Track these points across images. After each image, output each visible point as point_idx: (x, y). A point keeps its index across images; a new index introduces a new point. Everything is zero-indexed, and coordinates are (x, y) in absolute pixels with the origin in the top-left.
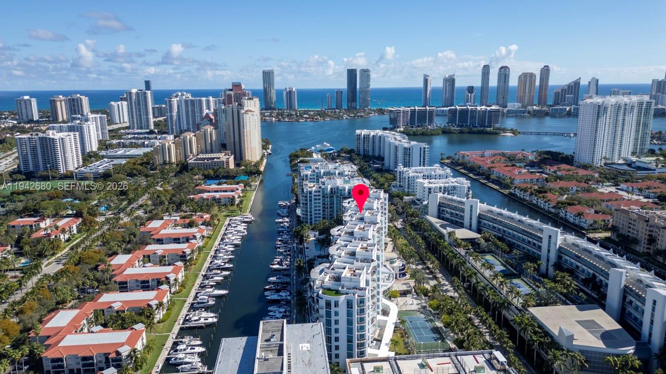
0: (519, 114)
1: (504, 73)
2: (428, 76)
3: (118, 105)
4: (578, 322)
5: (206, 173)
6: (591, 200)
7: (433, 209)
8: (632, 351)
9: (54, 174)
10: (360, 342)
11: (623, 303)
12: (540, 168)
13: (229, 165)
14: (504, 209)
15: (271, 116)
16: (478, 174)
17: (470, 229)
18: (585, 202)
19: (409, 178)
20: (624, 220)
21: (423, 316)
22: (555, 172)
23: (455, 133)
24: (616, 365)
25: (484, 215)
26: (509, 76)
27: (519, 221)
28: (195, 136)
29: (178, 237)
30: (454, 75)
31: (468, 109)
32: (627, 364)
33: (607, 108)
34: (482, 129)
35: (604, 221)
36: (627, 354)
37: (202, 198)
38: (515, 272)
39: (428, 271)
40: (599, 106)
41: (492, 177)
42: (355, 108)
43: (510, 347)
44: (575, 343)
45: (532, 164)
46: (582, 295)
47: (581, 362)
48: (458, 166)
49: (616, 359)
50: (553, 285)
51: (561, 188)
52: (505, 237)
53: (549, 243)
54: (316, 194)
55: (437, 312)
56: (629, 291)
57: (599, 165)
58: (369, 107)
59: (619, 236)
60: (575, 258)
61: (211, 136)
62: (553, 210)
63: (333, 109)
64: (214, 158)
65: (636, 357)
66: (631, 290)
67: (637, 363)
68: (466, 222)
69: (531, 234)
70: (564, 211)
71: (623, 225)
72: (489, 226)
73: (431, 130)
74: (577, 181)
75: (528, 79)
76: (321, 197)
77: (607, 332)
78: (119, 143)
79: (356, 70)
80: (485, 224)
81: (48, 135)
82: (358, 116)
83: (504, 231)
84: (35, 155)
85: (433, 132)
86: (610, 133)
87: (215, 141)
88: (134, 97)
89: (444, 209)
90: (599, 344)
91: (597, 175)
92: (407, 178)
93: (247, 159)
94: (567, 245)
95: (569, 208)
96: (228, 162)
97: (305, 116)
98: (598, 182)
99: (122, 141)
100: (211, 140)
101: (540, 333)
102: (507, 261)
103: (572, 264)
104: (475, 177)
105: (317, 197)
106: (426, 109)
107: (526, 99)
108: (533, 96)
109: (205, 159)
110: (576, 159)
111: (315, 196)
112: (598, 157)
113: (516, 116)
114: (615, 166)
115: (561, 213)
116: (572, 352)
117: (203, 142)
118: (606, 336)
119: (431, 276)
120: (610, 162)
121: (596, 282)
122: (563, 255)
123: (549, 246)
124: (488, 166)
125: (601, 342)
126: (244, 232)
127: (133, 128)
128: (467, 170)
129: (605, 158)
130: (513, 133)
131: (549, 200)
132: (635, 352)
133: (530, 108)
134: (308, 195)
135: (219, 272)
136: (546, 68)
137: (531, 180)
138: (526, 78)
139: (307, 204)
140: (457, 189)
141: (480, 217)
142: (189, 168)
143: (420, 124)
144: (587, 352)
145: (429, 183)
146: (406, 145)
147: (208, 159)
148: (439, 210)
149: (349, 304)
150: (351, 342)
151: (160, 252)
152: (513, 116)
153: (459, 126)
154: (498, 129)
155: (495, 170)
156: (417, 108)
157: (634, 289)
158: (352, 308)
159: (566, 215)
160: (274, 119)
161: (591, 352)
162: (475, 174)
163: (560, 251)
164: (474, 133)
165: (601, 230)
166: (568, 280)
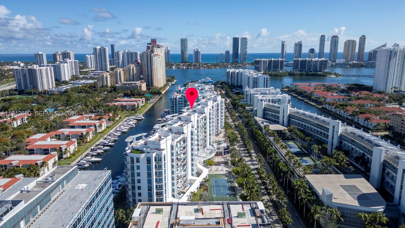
0: (343, 66)
1: (335, 40)
2: (285, 42)
3: (91, 57)
4: (342, 186)
5: (126, 92)
6: (378, 111)
7: (260, 112)
8: (382, 210)
9: (35, 91)
10: (158, 191)
11: (382, 175)
12: (348, 93)
13: (141, 88)
14: (307, 111)
15: (183, 65)
16: (304, 97)
17: (283, 125)
18: (374, 112)
19: (251, 94)
20: (398, 122)
21: (226, 178)
22: (358, 95)
23: (297, 75)
24: (366, 220)
25: (292, 115)
26: (338, 42)
27: (316, 118)
28: (123, 70)
29: (85, 125)
30: (301, 41)
31: (306, 60)
32: (376, 221)
33: (397, 53)
34: (315, 73)
35: (386, 124)
36: (376, 212)
37: (115, 105)
38: (306, 152)
39: (246, 152)
40: (391, 51)
41: (312, 98)
42: (237, 62)
43: (285, 203)
44: (333, 201)
45: (343, 91)
46: (351, 168)
47: (337, 216)
48: (292, 92)
49: (367, 215)
50: (328, 159)
51: (359, 104)
52: (305, 130)
53: (333, 131)
54: (179, 100)
55: (237, 176)
56: (387, 164)
57: (390, 92)
58: (246, 62)
59: (393, 133)
60: (351, 142)
61: (133, 70)
62: (350, 117)
63: (224, 62)
64: (133, 84)
65: (384, 215)
66: (389, 164)
67: (385, 219)
68: (281, 121)
69: (322, 126)
70: (357, 118)
71: (397, 125)
72: (296, 122)
73: (281, 73)
74: (372, 100)
75: (351, 44)
76: (183, 102)
77: (364, 194)
78: (84, 77)
79: (238, 38)
80: (293, 121)
81: (34, 68)
82: (238, 66)
83: (305, 126)
84: (25, 80)
85: (282, 74)
86: (399, 70)
87: (136, 74)
88: (98, 51)
89: (268, 112)
90: (355, 203)
91: (387, 98)
92: (249, 94)
93: (155, 85)
94: (347, 133)
95: (360, 116)
96: (140, 86)
97: (204, 66)
98: (387, 102)
99: (86, 76)
100: (133, 73)
101: (309, 193)
102: (302, 145)
103: (349, 146)
104: (301, 98)
105: (180, 102)
106: (279, 60)
107: (349, 57)
108: (354, 55)
109: (127, 84)
110: (374, 88)
111: (179, 101)
112: (389, 86)
113: (341, 67)
114: (401, 92)
115: (355, 119)
116: (331, 208)
117: (128, 74)
118: (363, 198)
119: (247, 155)
120: (398, 90)
121: (365, 159)
122: (343, 141)
123: (333, 134)
124: (311, 91)
125: (357, 201)
126: (133, 125)
127: (97, 71)
128: (297, 95)
129: (395, 87)
130: (336, 76)
131: (347, 110)
132: (384, 211)
133: (351, 62)
134: (174, 101)
135: (102, 147)
136: (363, 37)
137: (339, 99)
138: (350, 44)
139: (173, 107)
140: (281, 101)
141: (290, 116)
142: (117, 89)
143: (275, 70)
144: (344, 208)
145: (262, 97)
146: (255, 76)
147: (129, 84)
148: (264, 113)
149: (149, 161)
150: (151, 191)
151: (66, 133)
152: (339, 67)
153: (300, 71)
154: (326, 73)
155: (315, 93)
156: (273, 59)
157: (391, 162)
158: (150, 164)
159: (358, 120)
160: (184, 67)
161: (348, 209)
162: (302, 97)
163: (341, 137)
164: (309, 75)
165: (382, 130)
166: (342, 157)
